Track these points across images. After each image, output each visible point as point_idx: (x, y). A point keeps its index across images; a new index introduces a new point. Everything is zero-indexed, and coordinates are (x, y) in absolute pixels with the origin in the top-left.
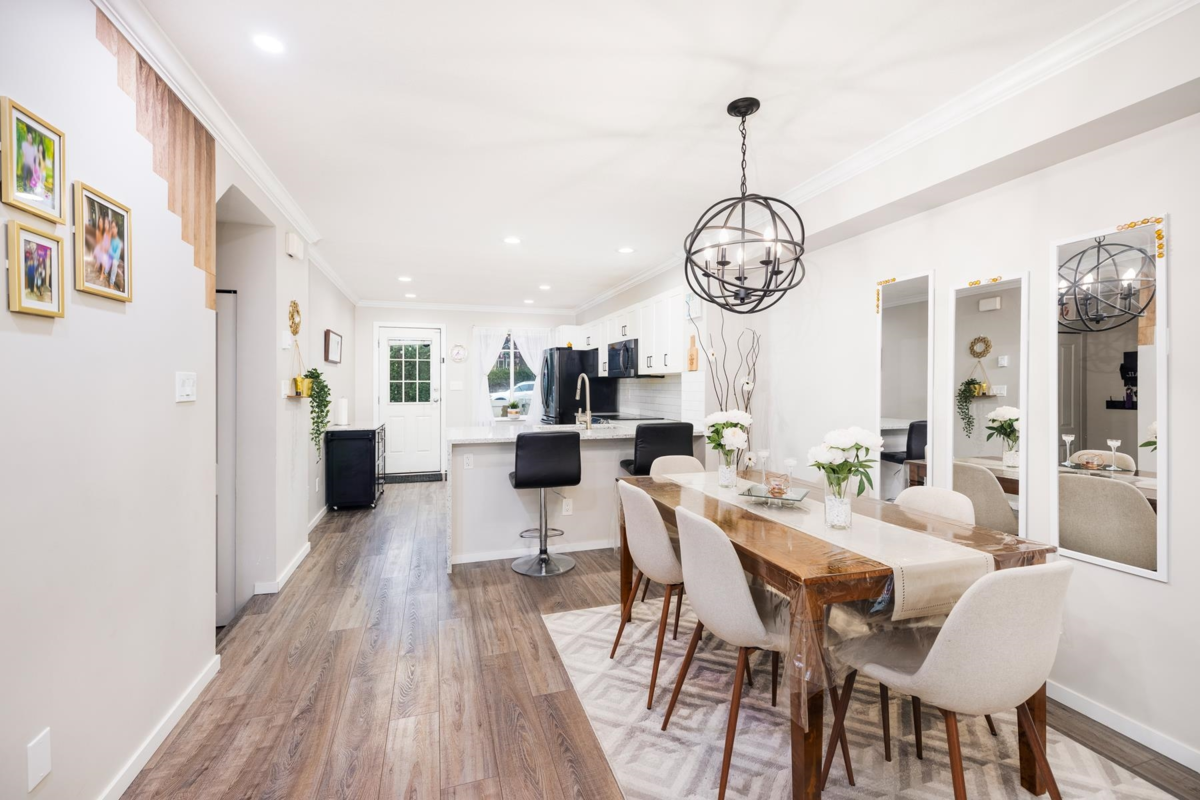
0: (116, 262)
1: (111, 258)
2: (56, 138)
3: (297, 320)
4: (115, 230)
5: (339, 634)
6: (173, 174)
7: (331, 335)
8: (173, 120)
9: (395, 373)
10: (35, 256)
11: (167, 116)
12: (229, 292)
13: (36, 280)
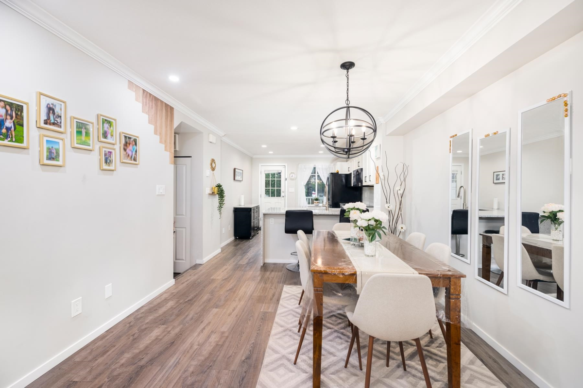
0: (134, 153)
1: (132, 152)
2: (114, 121)
3: (214, 165)
4: (134, 143)
5: (213, 280)
6: (156, 123)
7: (236, 170)
8: (156, 105)
9: (267, 184)
10: (108, 154)
11: (154, 105)
12: (190, 157)
13: (108, 161)
